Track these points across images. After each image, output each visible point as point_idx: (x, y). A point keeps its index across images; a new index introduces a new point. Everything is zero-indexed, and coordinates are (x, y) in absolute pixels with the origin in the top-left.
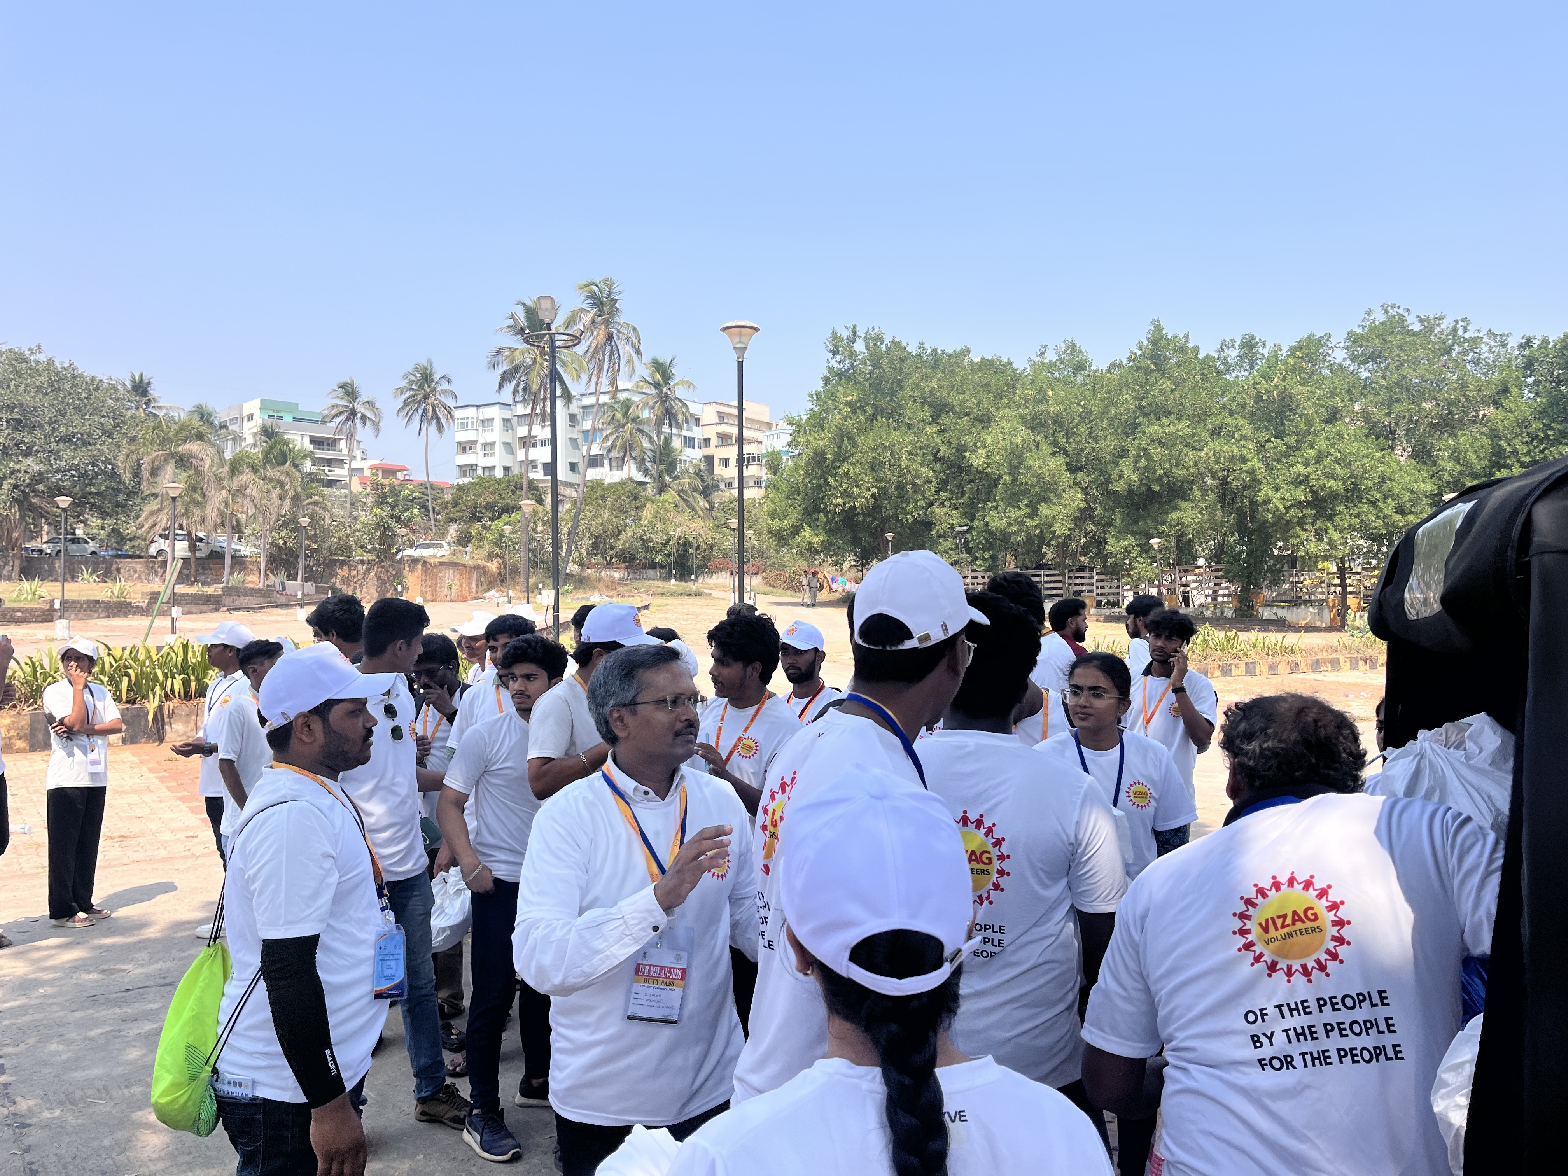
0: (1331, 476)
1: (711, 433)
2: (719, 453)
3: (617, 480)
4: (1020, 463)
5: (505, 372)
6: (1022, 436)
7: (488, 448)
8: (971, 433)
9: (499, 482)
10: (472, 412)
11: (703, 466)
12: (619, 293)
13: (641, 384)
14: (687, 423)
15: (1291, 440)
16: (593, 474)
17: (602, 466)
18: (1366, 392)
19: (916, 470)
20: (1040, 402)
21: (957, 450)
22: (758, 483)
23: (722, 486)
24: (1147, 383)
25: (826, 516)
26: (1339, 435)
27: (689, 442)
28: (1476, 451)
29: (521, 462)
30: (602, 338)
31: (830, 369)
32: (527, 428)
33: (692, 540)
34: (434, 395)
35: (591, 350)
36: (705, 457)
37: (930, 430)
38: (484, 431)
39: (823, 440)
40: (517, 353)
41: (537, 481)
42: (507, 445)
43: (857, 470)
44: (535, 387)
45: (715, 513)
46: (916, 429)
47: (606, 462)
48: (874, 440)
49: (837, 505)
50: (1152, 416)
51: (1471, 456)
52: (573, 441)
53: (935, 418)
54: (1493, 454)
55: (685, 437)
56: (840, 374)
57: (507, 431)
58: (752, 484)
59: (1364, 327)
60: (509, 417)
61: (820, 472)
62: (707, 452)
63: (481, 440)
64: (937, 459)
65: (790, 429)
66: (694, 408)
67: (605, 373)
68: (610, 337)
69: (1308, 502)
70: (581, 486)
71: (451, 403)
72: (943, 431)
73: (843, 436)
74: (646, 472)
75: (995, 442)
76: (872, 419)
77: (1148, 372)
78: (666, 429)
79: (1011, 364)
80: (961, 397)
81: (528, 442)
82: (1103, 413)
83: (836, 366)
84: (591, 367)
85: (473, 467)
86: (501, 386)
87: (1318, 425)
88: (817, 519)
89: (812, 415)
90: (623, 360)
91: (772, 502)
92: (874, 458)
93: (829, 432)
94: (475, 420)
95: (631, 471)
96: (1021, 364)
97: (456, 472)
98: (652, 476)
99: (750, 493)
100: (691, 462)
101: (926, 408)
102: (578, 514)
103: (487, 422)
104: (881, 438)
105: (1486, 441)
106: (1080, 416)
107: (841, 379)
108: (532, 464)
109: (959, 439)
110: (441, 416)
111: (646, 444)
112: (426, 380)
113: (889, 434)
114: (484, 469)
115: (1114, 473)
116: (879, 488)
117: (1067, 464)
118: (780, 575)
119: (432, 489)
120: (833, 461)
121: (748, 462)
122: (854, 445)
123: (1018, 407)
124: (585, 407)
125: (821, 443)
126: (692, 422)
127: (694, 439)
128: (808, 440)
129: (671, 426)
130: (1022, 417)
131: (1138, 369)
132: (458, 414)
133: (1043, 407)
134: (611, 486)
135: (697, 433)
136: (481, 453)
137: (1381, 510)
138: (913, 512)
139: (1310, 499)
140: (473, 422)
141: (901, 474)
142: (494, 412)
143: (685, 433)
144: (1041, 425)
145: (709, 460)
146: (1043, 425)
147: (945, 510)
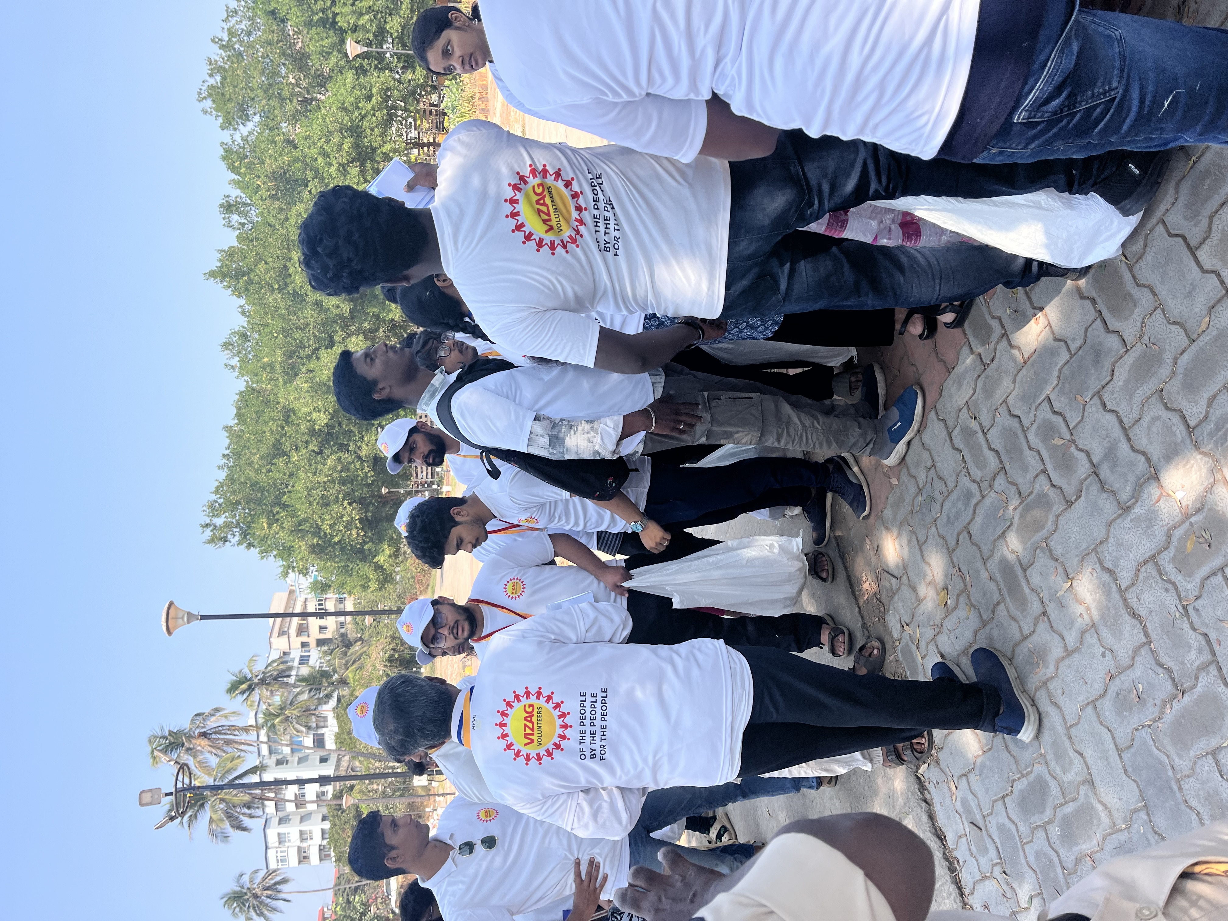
0: (340, 147)
1: (296, 642)
2: (315, 634)
3: (335, 722)
4: (325, 385)
5: (232, 827)
6: (301, 383)
7: (305, 836)
8: (298, 425)
9: (334, 825)
10: (271, 854)
11: (325, 648)
12: (162, 729)
13: (249, 703)
14: (287, 662)
15: (310, 174)
16: (330, 744)
17: (323, 735)
18: (272, 117)
19: (329, 469)
20: (272, 368)
21: (313, 435)
22: (341, 601)
23: (342, 631)
24: (259, 284)
25: (368, 543)
26: (306, 139)
27: (304, 660)
28: (322, 39)
29: (318, 806)
30: (204, 742)
31: (240, 543)
32: (287, 803)
33: (387, 655)
34: (254, 889)
35: (214, 751)
36: (318, 646)
37: (295, 458)
38: (289, 841)
39: (302, 546)
40: (214, 817)
41: (334, 791)
42: (303, 819)
43: (327, 517)
44: (247, 798)
45: (366, 636)
46: (294, 470)
47: (320, 731)
48: (302, 504)
49: (358, 534)
50: (288, 280)
51: (326, 42)
52: (300, 761)
53: (284, 454)
54: (324, 27)
55: (300, 664)
56: (245, 535)
57: (290, 820)
58: (342, 606)
59: (217, 116)
60: (277, 819)
61: (329, 549)
62: (313, 644)
63: (298, 843)
64: (321, 452)
65: (292, 575)
66: (275, 655)
67: (236, 737)
68: (204, 735)
69: (361, 165)
70: (341, 753)
71: (261, 874)
72: (297, 448)
73: (298, 530)
74: (328, 696)
75: (306, 405)
76: (285, 507)
77: (250, 282)
78: (292, 680)
79: (241, 392)
80: (268, 434)
81: (300, 801)
82: (284, 319)
83: (237, 538)
84: (230, 750)
85: (321, 849)
86: (245, 829)
87: (297, 154)
88: (369, 550)
89: (280, 556)
90: (224, 722)
91: (354, 588)
92: (317, 504)
93: (294, 541)
94: (279, 850)
95: (328, 709)
96: (241, 385)
97: (326, 863)
98: (333, 691)
99: (349, 606)
100: (320, 658)
101: (275, 461)
102: (363, 754)
103: (281, 838)
104: (301, 498)
105: (314, 31)
106: (286, 337)
107: (249, 534)
108: (320, 796)
109: (303, 434)
110: (273, 882)
111: (305, 696)
112: (240, 897)
113: (297, 492)
114: (323, 839)
115: (335, 311)
116: (344, 499)
117: (327, 348)
118: (418, 580)
119: (339, 885)
120: (320, 538)
121: (322, 609)
122: (306, 520)
123: (276, 386)
124: (271, 752)
125: (303, 548)
126: (286, 658)
127: (301, 656)
128: (301, 559)
129: (289, 676)
130: (285, 383)
131: (247, 289)
132: (273, 865)
133: (278, 366)
134: (340, 726)
135: (296, 654)
136: (310, 842)
137: (368, 112)
138: (366, 471)
139: (358, 164)
140: (281, 852)
141: (333, 481)
142: (272, 834)
143: (296, 664)
144: (293, 368)
145: (320, 642)
146: (293, 367)
147: (364, 446)
